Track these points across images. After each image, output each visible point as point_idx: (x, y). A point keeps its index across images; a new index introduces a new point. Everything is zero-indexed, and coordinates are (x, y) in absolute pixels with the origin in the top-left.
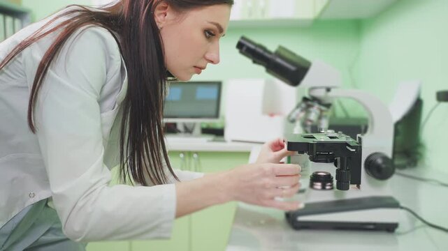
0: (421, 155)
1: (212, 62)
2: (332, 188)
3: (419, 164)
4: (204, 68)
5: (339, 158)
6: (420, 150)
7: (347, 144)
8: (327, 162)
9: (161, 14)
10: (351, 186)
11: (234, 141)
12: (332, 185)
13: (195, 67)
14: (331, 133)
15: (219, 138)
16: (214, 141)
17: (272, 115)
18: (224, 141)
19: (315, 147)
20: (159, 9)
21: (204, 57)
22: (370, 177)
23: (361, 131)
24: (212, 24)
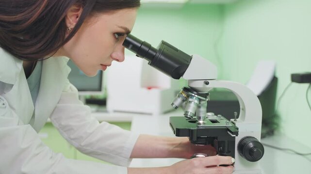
0: (277, 125)
1: (118, 60)
3: (276, 132)
4: (110, 65)
6: (276, 121)
7: (228, 129)
9: (73, 15)
11: (115, 111)
13: (101, 65)
14: (211, 116)
15: (102, 109)
16: (97, 111)
17: (149, 88)
18: (106, 112)
20: (72, 11)
21: (111, 56)
23: (234, 116)
24: (121, 27)
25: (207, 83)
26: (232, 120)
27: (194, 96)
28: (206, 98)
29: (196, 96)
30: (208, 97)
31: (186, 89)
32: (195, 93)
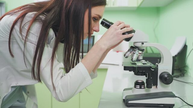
0: (186, 71)
1: (96, 31)
2: (144, 88)
4: (92, 34)
5: (147, 74)
7: (151, 67)
8: (142, 75)
10: (153, 87)
12: (144, 87)
14: (144, 61)
17: (118, 52)
19: (136, 69)
21: (92, 29)
22: (162, 83)
23: (158, 62)
24: (96, 15)
25: (143, 44)
26: (157, 64)
27: (136, 51)
28: (143, 51)
29: (137, 50)
30: (144, 51)
31: (132, 47)
32: (137, 49)
